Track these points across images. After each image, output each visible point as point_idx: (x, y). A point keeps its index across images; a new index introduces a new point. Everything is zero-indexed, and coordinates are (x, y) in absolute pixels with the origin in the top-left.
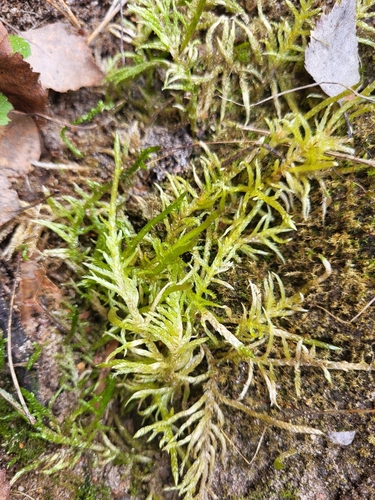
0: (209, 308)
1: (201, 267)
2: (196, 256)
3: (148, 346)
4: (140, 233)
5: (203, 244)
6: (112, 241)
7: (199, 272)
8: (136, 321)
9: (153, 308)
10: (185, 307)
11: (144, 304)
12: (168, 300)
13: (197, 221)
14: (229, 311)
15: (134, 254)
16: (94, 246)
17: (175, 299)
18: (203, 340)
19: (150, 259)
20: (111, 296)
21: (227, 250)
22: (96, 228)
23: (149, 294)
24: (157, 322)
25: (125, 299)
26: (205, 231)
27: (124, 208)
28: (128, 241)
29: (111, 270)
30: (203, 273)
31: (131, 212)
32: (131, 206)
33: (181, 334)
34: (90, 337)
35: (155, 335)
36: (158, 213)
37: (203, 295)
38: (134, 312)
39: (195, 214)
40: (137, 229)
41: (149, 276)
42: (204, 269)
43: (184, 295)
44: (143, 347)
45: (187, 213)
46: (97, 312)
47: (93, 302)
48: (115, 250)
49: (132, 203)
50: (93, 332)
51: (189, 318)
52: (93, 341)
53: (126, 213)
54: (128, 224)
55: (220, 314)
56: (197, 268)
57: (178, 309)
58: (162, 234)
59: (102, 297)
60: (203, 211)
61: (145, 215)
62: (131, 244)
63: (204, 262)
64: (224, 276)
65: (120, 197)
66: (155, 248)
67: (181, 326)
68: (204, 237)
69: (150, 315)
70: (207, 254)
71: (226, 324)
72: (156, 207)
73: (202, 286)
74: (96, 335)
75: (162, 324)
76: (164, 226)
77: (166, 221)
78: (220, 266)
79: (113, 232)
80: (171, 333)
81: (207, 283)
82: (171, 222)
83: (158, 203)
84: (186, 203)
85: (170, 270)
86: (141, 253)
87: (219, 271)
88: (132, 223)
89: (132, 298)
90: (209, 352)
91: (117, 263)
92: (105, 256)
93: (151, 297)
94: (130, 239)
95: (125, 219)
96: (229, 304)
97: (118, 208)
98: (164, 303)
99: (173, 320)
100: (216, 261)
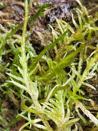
0: (81, 101)
1: (76, 76)
2: (73, 69)
3: (44, 123)
4: (39, 55)
5: (78, 61)
6: (23, 60)
7: (75, 79)
8: (37, 107)
9: (47, 100)
10: (66, 99)
11: (42, 98)
12: (56, 95)
13: (74, 47)
14: (93, 103)
15: (36, 68)
16: (11, 62)
17: (60, 94)
18: (77, 120)
19: (46, 71)
20: (22, 92)
21: (92, 65)
22: (13, 51)
23: (45, 91)
24: (50, 108)
25: (31, 94)
26: (79, 53)
27: (30, 39)
28: (32, 60)
29: (22, 77)
30: (77, 79)
31: (34, 41)
32: (34, 38)
33: (63, 116)
34: (8, 118)
35: (48, 116)
36: (50, 42)
37: (77, 93)
38: (36, 102)
39: (73, 43)
40: (38, 52)
41: (45, 81)
42: (78, 77)
43: (66, 92)
44: (41, 123)
45: (68, 43)
46: (13, 102)
47: (10, 96)
48: (25, 65)
49: (34, 35)
50: (10, 115)
51: (68, 106)
52: (10, 120)
53: (31, 42)
54: (32, 49)
55: (88, 104)
56: (73, 76)
57: (62, 101)
58: (52, 55)
59: (16, 94)
60: (77, 41)
61: (43, 44)
62: (34, 61)
63: (78, 73)
64: (90, 81)
65: (27, 32)
66: (48, 63)
67: (63, 112)
68: (78, 57)
69: (45, 104)
70: (80, 67)
71: (90, 111)
72: (49, 39)
73: (77, 87)
74: (11, 117)
75: (52, 110)
76: (54, 50)
77: (55, 48)
78: (87, 75)
79: (24, 55)
80: (58, 115)
81: (80, 85)
82: (58, 48)
83: (51, 36)
84: (68, 37)
85: (57, 77)
86: (40, 67)
87: (87, 78)
88: (35, 48)
89: (35, 94)
90: (81, 128)
91: (25, 72)
92: (19, 68)
93: (46, 93)
94: (33, 58)
96: (93, 99)
97: (27, 39)
98: (53, 97)
99: (59, 107)
100: (85, 72)
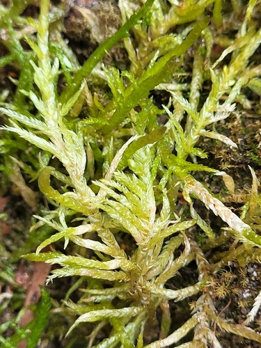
0: (198, 176)
1: (186, 115)
2: (177, 98)
3: (102, 235)
4: (87, 64)
5: (189, 80)
6: (44, 76)
7: (183, 123)
8: (84, 197)
9: (109, 176)
10: (159, 177)
11: (96, 170)
12: (132, 164)
13: (178, 40)
14: (229, 183)
15: (78, 94)
18: (188, 224)
19: (104, 107)
21: (227, 86)
23: (103, 160)
24: (115, 195)
25: (65, 162)
26: (192, 60)
27: (60, 27)
28: (68, 78)
29: (42, 119)
30: (188, 125)
31: (73, 33)
32: (72, 24)
33: (153, 214)
34: (9, 242)
35: (113, 215)
36: (114, 30)
37: (189, 159)
38: (80, 183)
39: (175, 29)
40: (81, 60)
41: (103, 132)
42: (190, 119)
43: (159, 159)
44: (95, 236)
45: (162, 30)
46: (20, 198)
47: (13, 179)
48: (49, 89)
49: (73, 19)
50: (13, 234)
51: (165, 191)
52: (13, 248)
53: (65, 36)
54: (69, 52)
55: (217, 186)
56: (179, 117)
57: (148, 179)
58: (121, 61)
59: (28, 170)
60: (187, 25)
61: (96, 36)
62: (73, 81)
63: (191, 107)
64: (219, 128)
65: (55, 9)
66: (111, 85)
67: (152, 205)
68: (190, 70)
69: (104, 185)
70: (195, 95)
71: (227, 205)
72: (112, 22)
73: (186, 142)
74: (18, 238)
75: (123, 199)
76: (125, 51)
77: (128, 44)
78: (214, 112)
79: (45, 62)
80: (137, 213)
81: (194, 137)
82: (136, 44)
83: (115, 16)
84: (160, 13)
85: (135, 119)
86: (88, 95)
87: (214, 120)
90: (200, 255)
91: (51, 109)
92: (33, 97)
94: (72, 74)
95: (63, 44)
96: (231, 172)
97: (52, 27)
98: (127, 170)
99: (141, 193)
100: (209, 104)
